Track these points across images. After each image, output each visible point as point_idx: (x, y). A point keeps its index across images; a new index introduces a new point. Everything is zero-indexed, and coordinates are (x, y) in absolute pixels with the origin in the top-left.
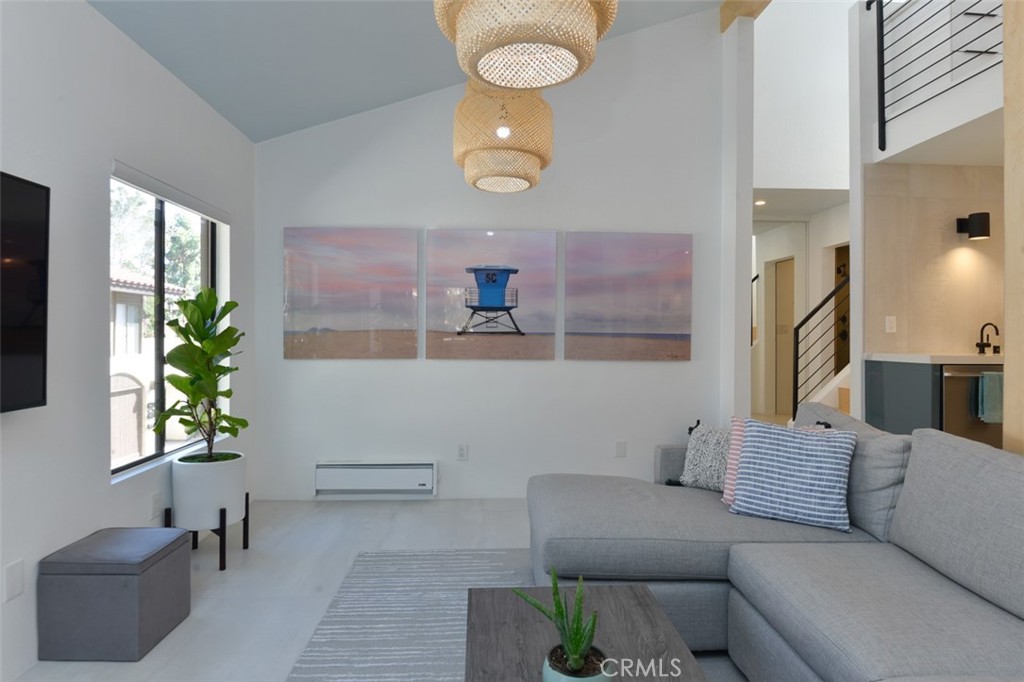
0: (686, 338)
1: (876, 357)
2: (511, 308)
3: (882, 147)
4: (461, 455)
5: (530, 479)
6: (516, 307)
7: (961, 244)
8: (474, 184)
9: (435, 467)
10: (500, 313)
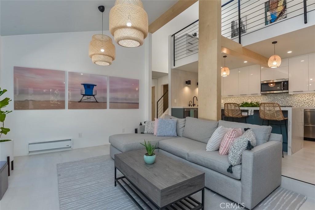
0: (138, 104)
1: (173, 108)
2: (95, 95)
3: (174, 66)
4: (79, 136)
5: (110, 137)
6: (96, 95)
7: (186, 86)
8: (95, 63)
9: (72, 140)
10: (91, 96)
